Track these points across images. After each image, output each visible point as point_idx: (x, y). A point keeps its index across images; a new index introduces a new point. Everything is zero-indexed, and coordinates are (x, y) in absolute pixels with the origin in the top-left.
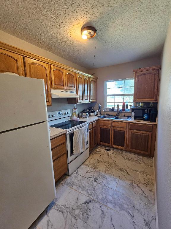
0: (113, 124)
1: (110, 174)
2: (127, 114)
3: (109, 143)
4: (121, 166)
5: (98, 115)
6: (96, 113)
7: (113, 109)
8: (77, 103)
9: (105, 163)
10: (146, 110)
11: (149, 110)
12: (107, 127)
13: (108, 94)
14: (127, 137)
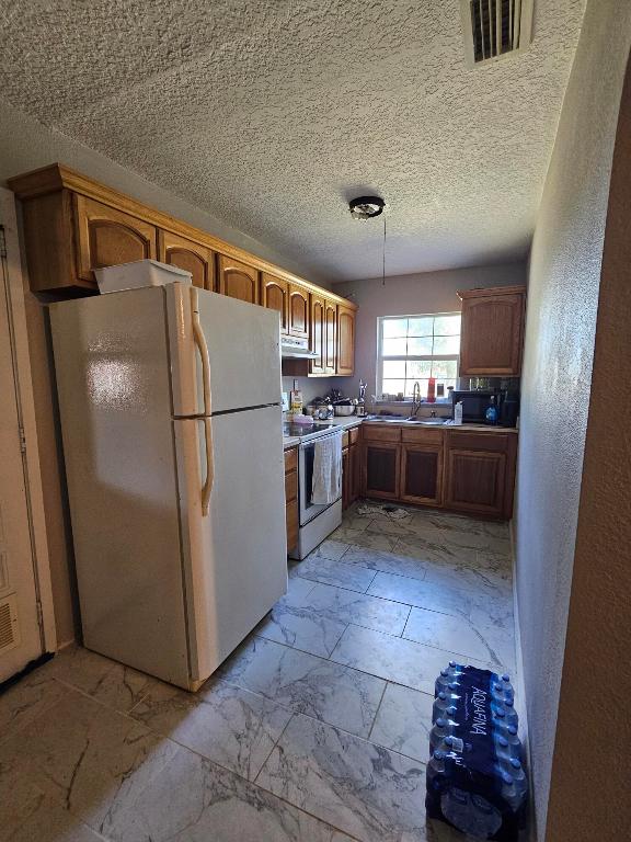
0: (405, 436)
1: (406, 554)
2: (440, 412)
3: (393, 491)
4: (429, 541)
5: (359, 414)
6: (352, 408)
7: (400, 398)
8: (310, 375)
9: (386, 535)
10: (492, 397)
11: (499, 397)
12: (387, 446)
13: (385, 353)
14: (443, 470)
